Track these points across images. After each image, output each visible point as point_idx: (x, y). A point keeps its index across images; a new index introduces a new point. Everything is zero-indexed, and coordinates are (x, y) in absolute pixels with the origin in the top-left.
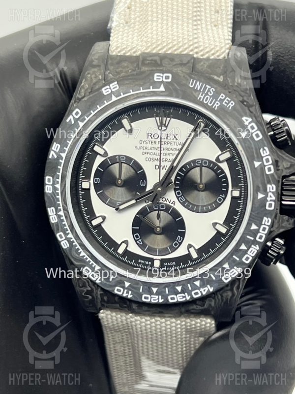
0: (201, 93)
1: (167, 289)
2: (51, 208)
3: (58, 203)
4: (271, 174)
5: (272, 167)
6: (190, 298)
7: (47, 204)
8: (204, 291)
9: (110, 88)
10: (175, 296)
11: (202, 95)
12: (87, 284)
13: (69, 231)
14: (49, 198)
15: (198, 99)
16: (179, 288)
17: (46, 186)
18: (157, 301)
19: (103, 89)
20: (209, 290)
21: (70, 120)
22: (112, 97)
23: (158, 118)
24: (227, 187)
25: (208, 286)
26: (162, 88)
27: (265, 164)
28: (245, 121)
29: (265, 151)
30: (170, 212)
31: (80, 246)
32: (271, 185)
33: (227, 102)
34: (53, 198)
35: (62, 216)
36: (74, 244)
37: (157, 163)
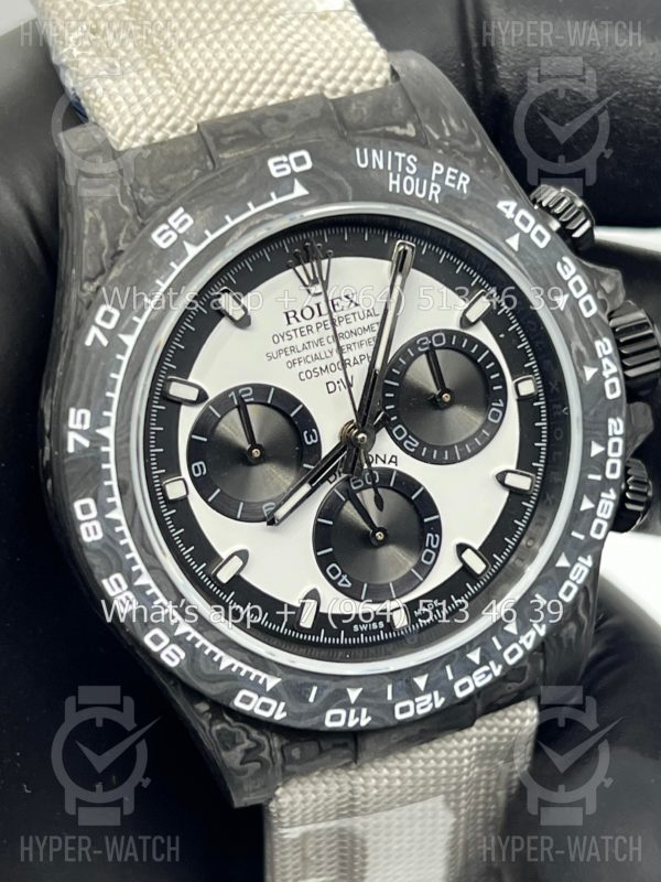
0: (391, 175)
1: (448, 668)
2: (112, 578)
3: (128, 556)
4: (593, 316)
5: (590, 298)
6: (503, 670)
7: (97, 571)
8: (528, 642)
9: (171, 228)
10: (466, 679)
11: (395, 178)
12: (243, 734)
14: (97, 552)
15: (391, 190)
16: (475, 656)
17: (83, 528)
18: (431, 706)
19: (154, 236)
20: (537, 635)
21: (96, 339)
22: (184, 247)
23: (299, 269)
24: (502, 381)
26: (300, 190)
27: (577, 295)
28: (505, 210)
29: (566, 267)
30: (392, 484)
31: (215, 644)
32: (601, 339)
33: (454, 178)
34: (111, 549)
35: (149, 587)
36: (198, 645)
37: (327, 377)
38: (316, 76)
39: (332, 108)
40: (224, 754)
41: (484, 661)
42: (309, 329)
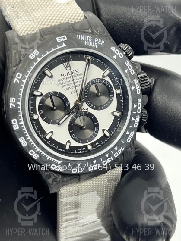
0: (86, 41)
1: (101, 158)
2: (21, 138)
3: (25, 133)
4: (134, 74)
5: (133, 70)
6: (114, 159)
7: (17, 136)
8: (120, 152)
9: (34, 54)
10: (105, 161)
11: (86, 42)
13: (37, 147)
14: (18, 132)
15: (86, 45)
16: (107, 155)
17: (14, 126)
18: (97, 168)
19: (30, 56)
20: (122, 150)
21: (16, 81)
22: (37, 59)
23: (64, 64)
24: (112, 90)
25: (121, 148)
26: (64, 45)
27: (130, 70)
28: (112, 49)
29: (127, 63)
30: (87, 115)
31: (46, 153)
33: (100, 42)
34: (21, 131)
35: (30, 140)
36: (42, 154)
37: (71, 90)
38: (67, 18)
39: (71, 25)
40: (48, 180)
41: (109, 157)
42: (67, 78)
